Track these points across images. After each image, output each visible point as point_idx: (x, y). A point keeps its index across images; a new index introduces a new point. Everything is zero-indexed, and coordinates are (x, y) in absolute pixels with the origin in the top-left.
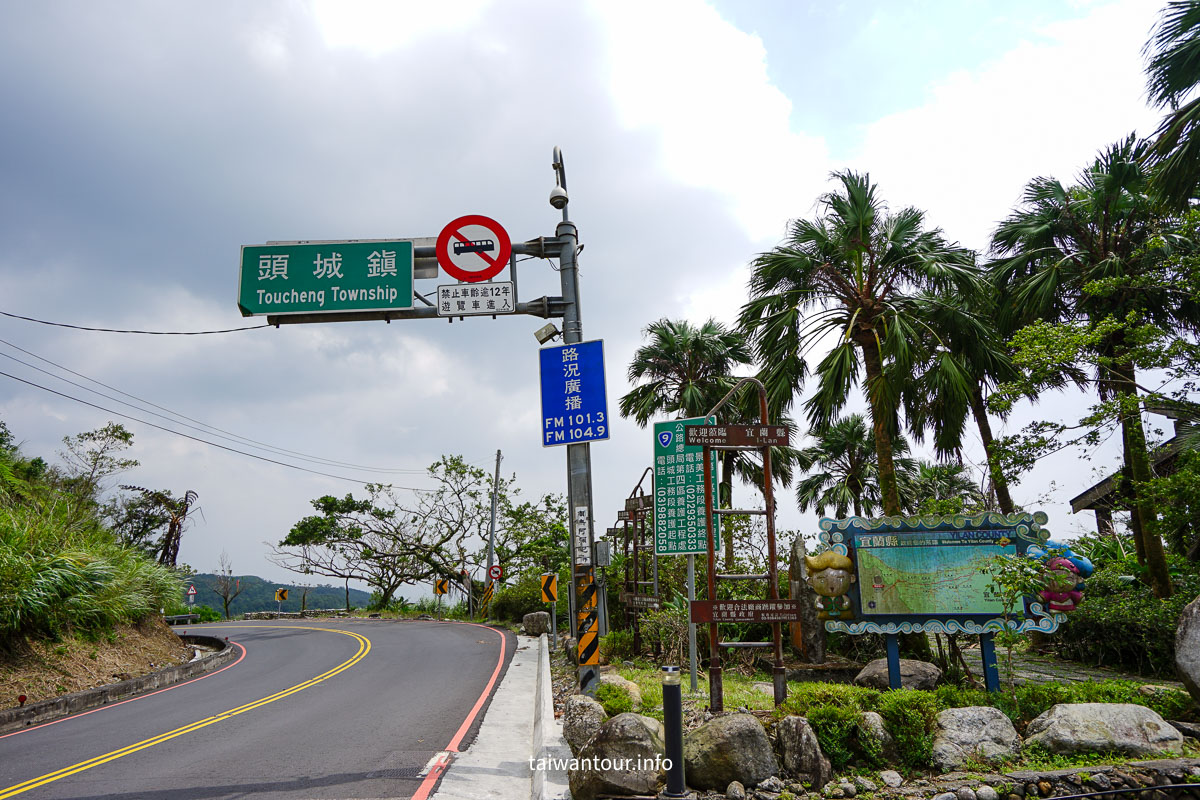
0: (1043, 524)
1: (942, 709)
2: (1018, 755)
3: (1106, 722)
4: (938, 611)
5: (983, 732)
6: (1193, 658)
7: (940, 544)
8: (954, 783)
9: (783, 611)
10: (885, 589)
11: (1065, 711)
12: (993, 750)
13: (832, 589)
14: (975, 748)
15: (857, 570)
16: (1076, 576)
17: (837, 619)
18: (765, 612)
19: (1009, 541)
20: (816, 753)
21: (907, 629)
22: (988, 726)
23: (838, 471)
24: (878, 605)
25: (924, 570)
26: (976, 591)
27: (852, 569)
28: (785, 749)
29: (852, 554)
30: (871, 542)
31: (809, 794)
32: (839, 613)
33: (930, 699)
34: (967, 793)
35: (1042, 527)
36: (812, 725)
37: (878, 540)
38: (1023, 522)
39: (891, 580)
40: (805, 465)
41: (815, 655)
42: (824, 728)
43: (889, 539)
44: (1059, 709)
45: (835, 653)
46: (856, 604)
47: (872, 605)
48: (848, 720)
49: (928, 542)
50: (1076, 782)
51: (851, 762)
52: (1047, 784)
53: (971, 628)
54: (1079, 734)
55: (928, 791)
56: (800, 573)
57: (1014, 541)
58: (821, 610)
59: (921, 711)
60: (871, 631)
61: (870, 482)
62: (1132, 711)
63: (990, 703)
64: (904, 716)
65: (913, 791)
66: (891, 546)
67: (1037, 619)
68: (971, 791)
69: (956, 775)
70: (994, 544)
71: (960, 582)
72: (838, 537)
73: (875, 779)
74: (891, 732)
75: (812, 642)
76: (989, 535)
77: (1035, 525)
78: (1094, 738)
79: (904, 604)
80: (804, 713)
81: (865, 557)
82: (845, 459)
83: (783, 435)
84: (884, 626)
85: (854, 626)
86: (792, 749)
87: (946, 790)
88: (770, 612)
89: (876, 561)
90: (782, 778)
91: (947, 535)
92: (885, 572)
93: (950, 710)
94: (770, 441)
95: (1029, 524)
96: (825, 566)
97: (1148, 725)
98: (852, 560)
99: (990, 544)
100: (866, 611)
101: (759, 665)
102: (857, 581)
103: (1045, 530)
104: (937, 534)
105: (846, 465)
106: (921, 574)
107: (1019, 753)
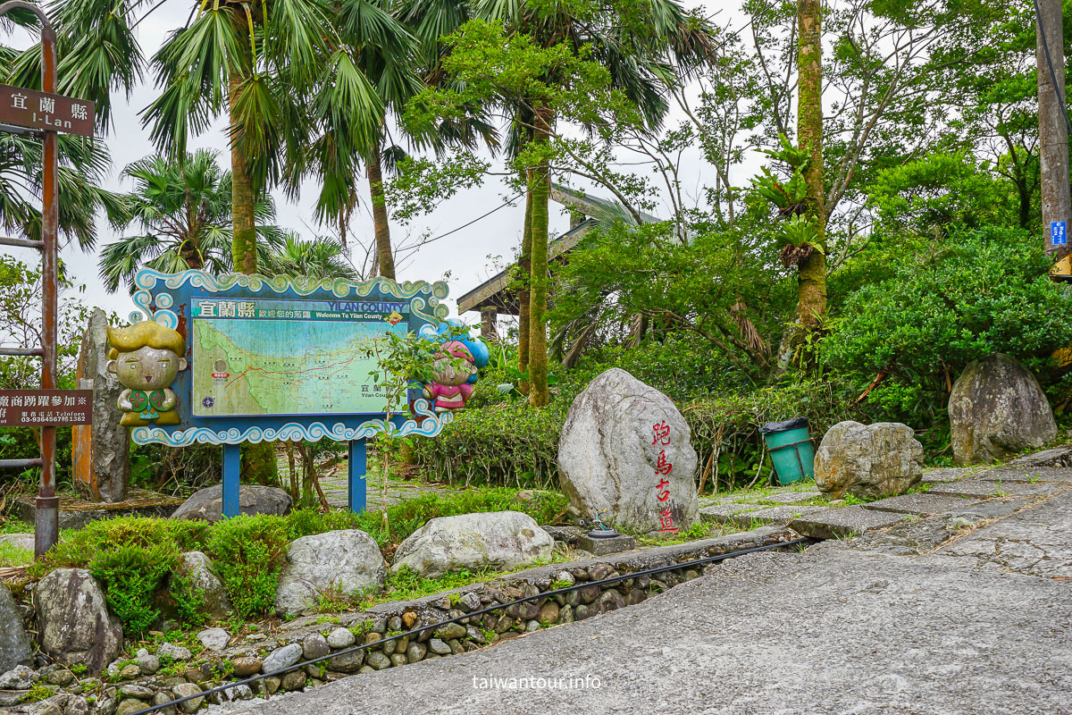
0: (443, 298)
1: (292, 539)
2: (382, 586)
3: (483, 534)
4: (301, 411)
5: (344, 562)
6: (575, 454)
7: (314, 318)
8: (300, 632)
9: (61, 408)
10: (230, 379)
11: (442, 526)
12: (352, 584)
13: (149, 378)
14: (331, 583)
15: (190, 352)
16: (470, 365)
17: (151, 423)
18: (29, 409)
19: (400, 317)
20: (99, 617)
21: (255, 436)
22: (350, 554)
23: (169, 234)
24: (217, 404)
25: (287, 354)
26: (353, 383)
27: (183, 350)
28: (46, 621)
29: (184, 327)
30: (216, 310)
31: (81, 682)
32: (156, 415)
33: (280, 524)
34: (315, 640)
35: (441, 302)
36: (96, 578)
37: (226, 307)
38: (420, 294)
39: (237, 367)
40: (118, 216)
41: (112, 488)
42: (117, 580)
43: (244, 307)
44: (435, 524)
45: (142, 487)
46: (185, 400)
47: (208, 402)
48: (158, 564)
49: (297, 315)
50: (445, 607)
51: (155, 625)
52: (413, 615)
53: (341, 434)
54: (453, 551)
55: (264, 647)
56: (95, 367)
57: (407, 317)
58: (127, 411)
59: (267, 542)
60: (202, 441)
61: (215, 256)
62: (510, 518)
63: (355, 526)
64: (242, 550)
65: (243, 650)
66: (245, 318)
67: (420, 419)
68: (321, 638)
69: (302, 621)
70: (382, 321)
71: (333, 370)
72: (165, 300)
73: (190, 643)
74: (221, 575)
75: (108, 470)
76: (377, 308)
77: (433, 299)
78: (468, 555)
79: (255, 400)
80: (86, 563)
81: (204, 332)
82: (181, 216)
83: (83, 116)
84: (222, 433)
85: (177, 435)
86: (59, 619)
87: (288, 642)
88: (38, 409)
89: (220, 338)
90: (37, 665)
91: (324, 305)
92: (232, 354)
93: (304, 538)
94: (58, 123)
95: (427, 297)
96: (140, 342)
97: (524, 532)
98: (184, 336)
99: (377, 320)
100: (199, 410)
101: (13, 512)
102: (189, 367)
103: (443, 306)
104: (311, 305)
105: (181, 226)
106: (283, 359)
107: (384, 583)
